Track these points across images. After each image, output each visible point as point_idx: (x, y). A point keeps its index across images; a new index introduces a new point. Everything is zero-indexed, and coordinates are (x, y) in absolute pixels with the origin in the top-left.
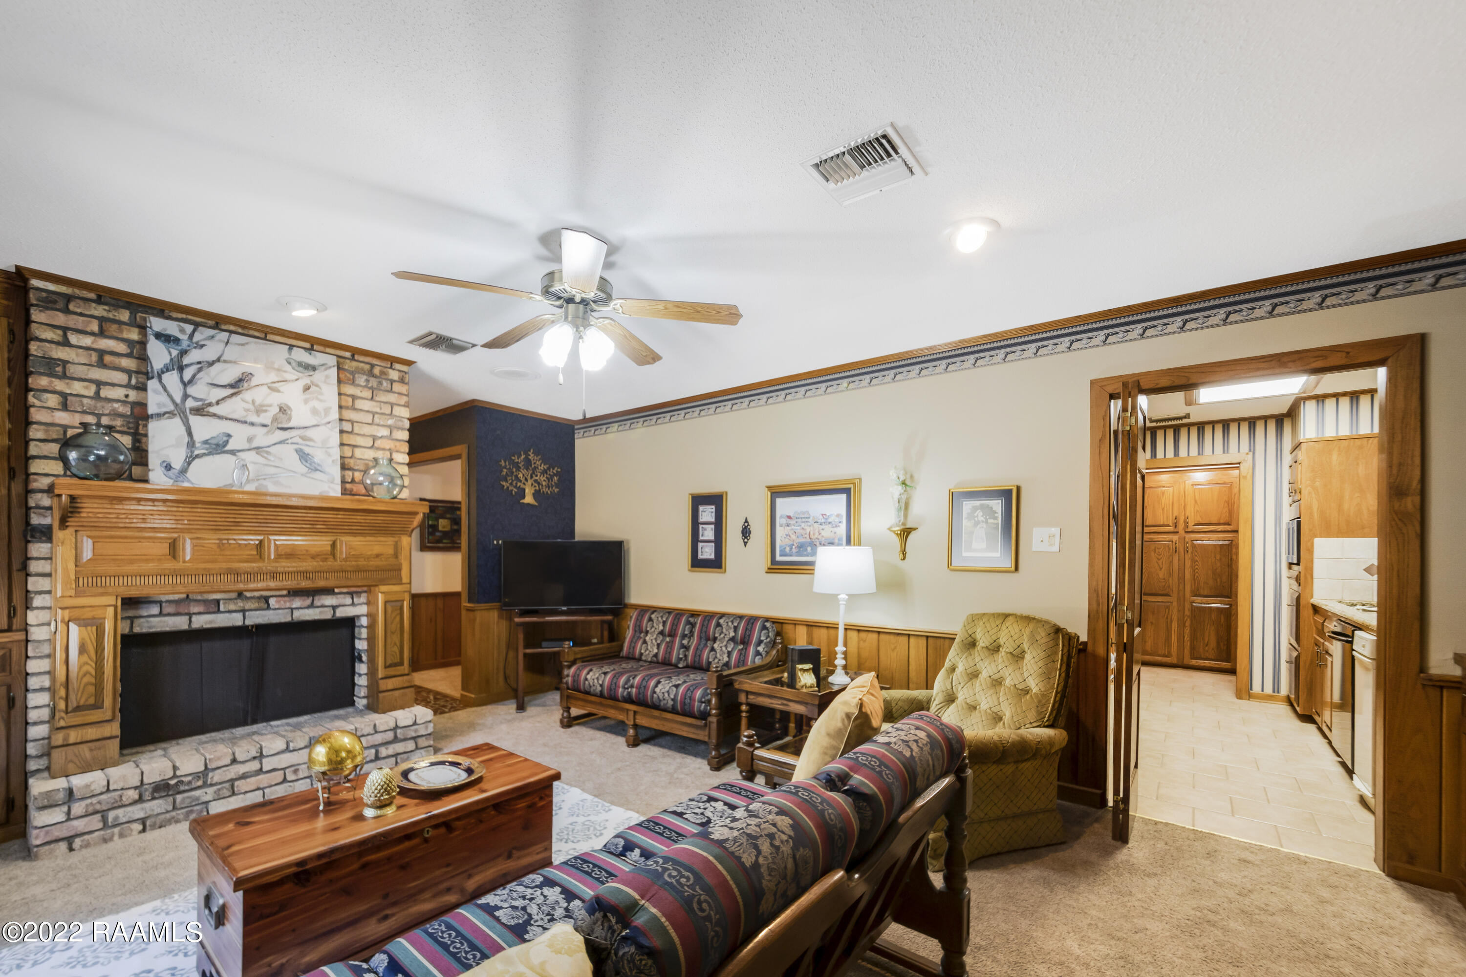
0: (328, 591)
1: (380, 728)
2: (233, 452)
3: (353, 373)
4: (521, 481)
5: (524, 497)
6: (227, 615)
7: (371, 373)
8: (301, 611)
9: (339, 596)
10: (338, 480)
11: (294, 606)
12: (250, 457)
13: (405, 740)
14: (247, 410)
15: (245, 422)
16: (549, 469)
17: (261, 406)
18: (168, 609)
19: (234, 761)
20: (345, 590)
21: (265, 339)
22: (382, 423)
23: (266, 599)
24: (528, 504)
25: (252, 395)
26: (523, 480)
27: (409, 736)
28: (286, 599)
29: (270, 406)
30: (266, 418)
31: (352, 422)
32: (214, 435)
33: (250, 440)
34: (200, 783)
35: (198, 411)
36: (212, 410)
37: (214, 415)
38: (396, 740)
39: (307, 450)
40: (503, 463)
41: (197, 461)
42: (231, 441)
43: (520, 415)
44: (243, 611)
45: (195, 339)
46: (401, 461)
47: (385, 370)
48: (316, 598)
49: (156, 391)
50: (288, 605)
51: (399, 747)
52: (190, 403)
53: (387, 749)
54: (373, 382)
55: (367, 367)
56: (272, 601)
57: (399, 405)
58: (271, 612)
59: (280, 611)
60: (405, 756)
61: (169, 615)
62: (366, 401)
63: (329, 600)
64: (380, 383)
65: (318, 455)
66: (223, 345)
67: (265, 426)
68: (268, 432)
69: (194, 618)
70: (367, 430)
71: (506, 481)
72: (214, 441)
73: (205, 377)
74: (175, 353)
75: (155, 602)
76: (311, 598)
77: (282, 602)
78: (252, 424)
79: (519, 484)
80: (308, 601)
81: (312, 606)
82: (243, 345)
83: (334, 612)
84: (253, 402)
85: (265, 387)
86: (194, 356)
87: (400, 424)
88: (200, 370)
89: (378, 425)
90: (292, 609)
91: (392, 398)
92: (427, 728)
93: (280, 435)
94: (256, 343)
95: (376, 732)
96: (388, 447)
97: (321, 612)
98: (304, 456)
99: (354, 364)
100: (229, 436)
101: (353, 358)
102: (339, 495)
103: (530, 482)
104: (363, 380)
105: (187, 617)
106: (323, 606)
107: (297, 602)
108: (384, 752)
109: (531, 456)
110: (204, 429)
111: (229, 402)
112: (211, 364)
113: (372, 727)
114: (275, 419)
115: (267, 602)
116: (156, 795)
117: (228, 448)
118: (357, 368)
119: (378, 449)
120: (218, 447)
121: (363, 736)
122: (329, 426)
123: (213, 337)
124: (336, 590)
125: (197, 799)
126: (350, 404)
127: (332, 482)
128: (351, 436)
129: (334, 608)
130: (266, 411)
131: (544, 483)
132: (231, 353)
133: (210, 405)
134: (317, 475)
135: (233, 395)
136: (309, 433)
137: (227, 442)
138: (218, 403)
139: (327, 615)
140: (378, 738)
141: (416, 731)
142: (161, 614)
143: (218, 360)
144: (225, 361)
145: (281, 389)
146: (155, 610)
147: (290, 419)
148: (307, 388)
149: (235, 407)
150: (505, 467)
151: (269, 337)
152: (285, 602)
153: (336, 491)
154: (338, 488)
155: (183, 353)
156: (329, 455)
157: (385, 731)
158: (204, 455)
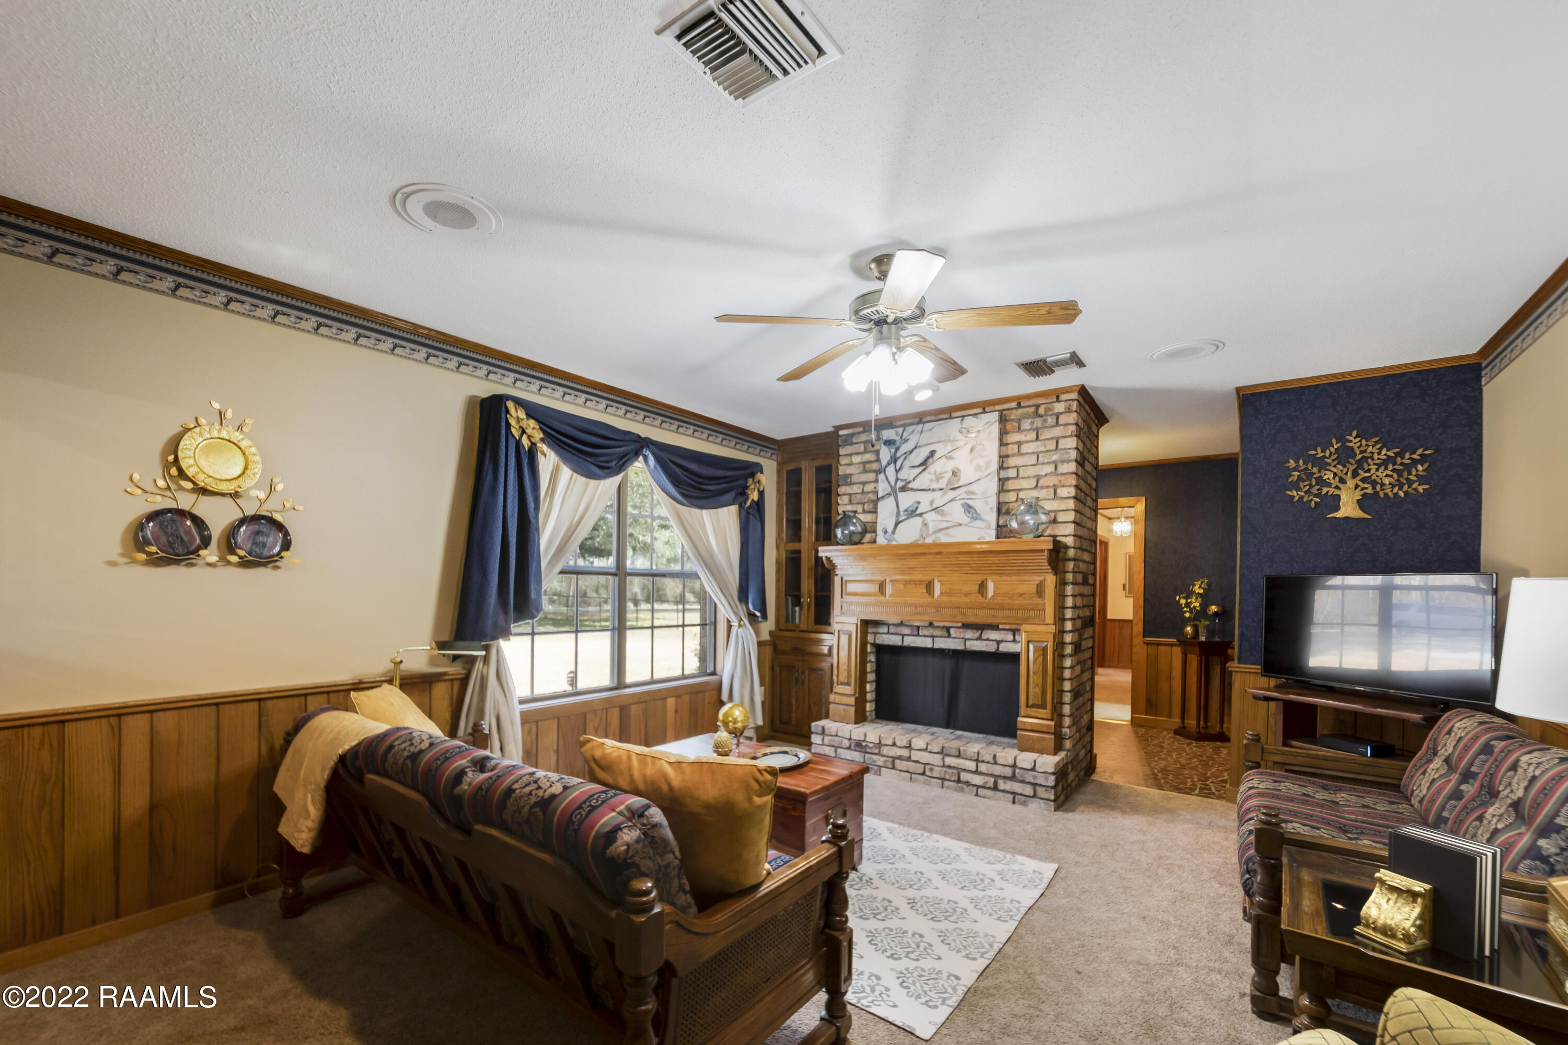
0: (995, 627)
1: (1000, 761)
2: (921, 515)
3: (1019, 421)
4: (1329, 485)
5: (1337, 508)
6: (923, 638)
7: (1037, 414)
8: (972, 642)
9: (1002, 632)
10: (994, 526)
11: (966, 637)
12: (930, 517)
13: (1023, 782)
14: (931, 481)
15: (930, 490)
16: (1401, 454)
17: (940, 474)
18: (892, 630)
19: (894, 744)
20: (1007, 627)
21: (951, 418)
22: (1046, 461)
23: (948, 629)
24: (1347, 519)
25: (936, 467)
26: (1335, 482)
27: (1027, 780)
28: (961, 630)
29: (946, 472)
30: (942, 484)
31: (1017, 468)
32: (911, 504)
33: (932, 503)
34: (876, 751)
35: (903, 489)
36: (910, 486)
37: (912, 489)
38: (1013, 778)
39: (970, 503)
40: (1292, 464)
41: (900, 525)
42: (920, 506)
43: (1331, 384)
44: (933, 637)
45: (904, 437)
46: (1066, 495)
47: (1050, 406)
48: (984, 632)
49: (883, 482)
50: (962, 636)
51: (1017, 787)
52: (900, 484)
53: (1005, 783)
54: (1038, 422)
55: (1033, 409)
56: (952, 631)
57: (1065, 437)
58: (950, 640)
59: (956, 640)
60: (1023, 798)
61: (892, 634)
62: (1031, 444)
63: (994, 635)
64: (1045, 421)
65: (978, 505)
66: (919, 434)
67: (941, 489)
68: (943, 495)
69: (905, 638)
70: (1032, 471)
71: (1298, 489)
72: (910, 509)
73: (908, 463)
74: (893, 451)
75: (885, 624)
76: (980, 632)
77: (958, 633)
78: (934, 490)
79: (1325, 490)
80: (977, 634)
81: (979, 638)
82: (931, 430)
83: (998, 647)
84: (935, 472)
85: (944, 458)
86: (904, 448)
87: (1065, 457)
88: (905, 458)
89: (1043, 464)
90: (966, 640)
91: (1057, 432)
92: (1046, 779)
93: (952, 494)
94: (939, 425)
95: (995, 763)
96: (1051, 484)
97: (986, 645)
98: (968, 508)
99: (1020, 411)
100: (919, 503)
101: (1019, 406)
102: (993, 539)
103: (1351, 483)
104: (1028, 424)
105: (901, 637)
106: (988, 640)
107: (969, 634)
108: (1002, 785)
109: (1354, 441)
110: (906, 500)
111: (921, 476)
112: (911, 452)
113: (992, 756)
114: (949, 482)
115: (948, 631)
116: (857, 749)
117: (918, 512)
118: (1023, 414)
119: (1042, 488)
120: (912, 513)
121: (983, 761)
122: (989, 477)
123: (913, 431)
124: (1001, 627)
125: (875, 761)
126: (1016, 450)
127: (988, 528)
128: (1016, 481)
129: (999, 642)
130: (943, 477)
131: (1386, 481)
132: (924, 439)
133: (910, 482)
134: (978, 523)
135: (924, 470)
136: (972, 488)
137: (917, 508)
138: (914, 480)
139: (992, 648)
140: (998, 770)
141: (1035, 777)
142: (888, 633)
143: (916, 447)
144: (920, 447)
145: (954, 456)
146: (885, 629)
147: (959, 480)
148: (972, 450)
149: (924, 480)
150: (1295, 469)
151: (954, 415)
152: (960, 633)
153: (991, 535)
154: (993, 533)
155: (897, 449)
156: (987, 504)
157: (1005, 766)
158: (905, 520)
